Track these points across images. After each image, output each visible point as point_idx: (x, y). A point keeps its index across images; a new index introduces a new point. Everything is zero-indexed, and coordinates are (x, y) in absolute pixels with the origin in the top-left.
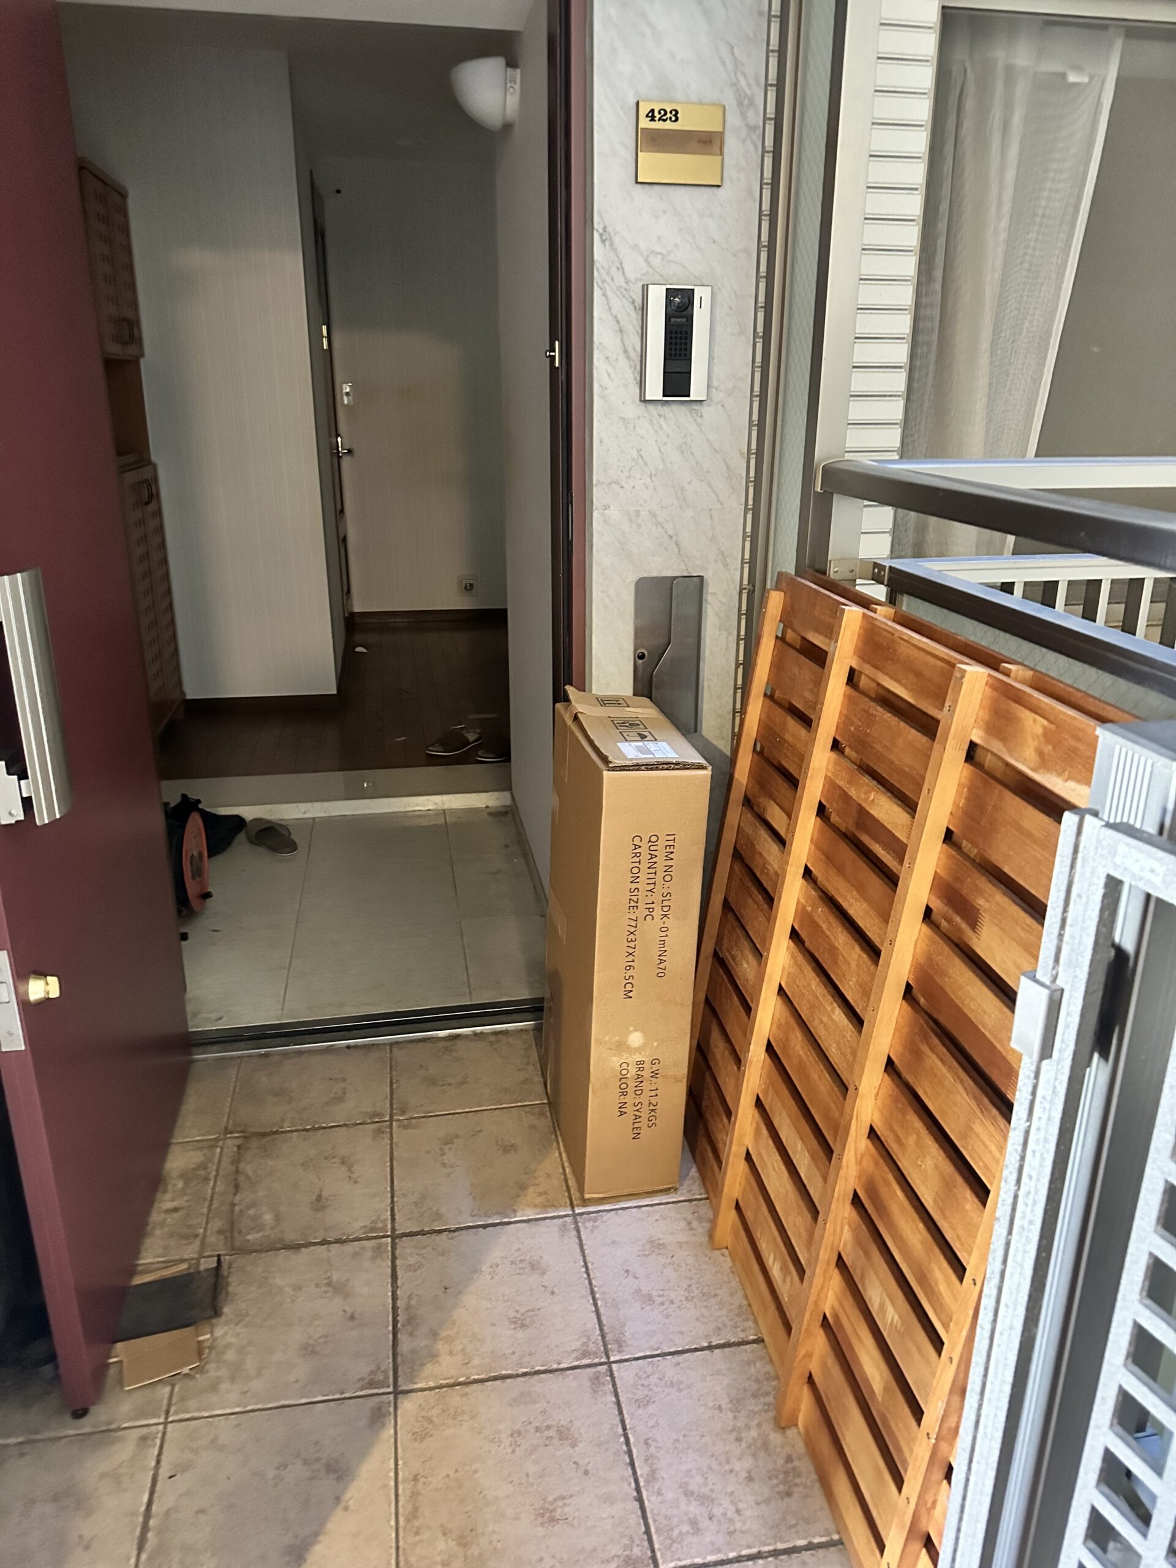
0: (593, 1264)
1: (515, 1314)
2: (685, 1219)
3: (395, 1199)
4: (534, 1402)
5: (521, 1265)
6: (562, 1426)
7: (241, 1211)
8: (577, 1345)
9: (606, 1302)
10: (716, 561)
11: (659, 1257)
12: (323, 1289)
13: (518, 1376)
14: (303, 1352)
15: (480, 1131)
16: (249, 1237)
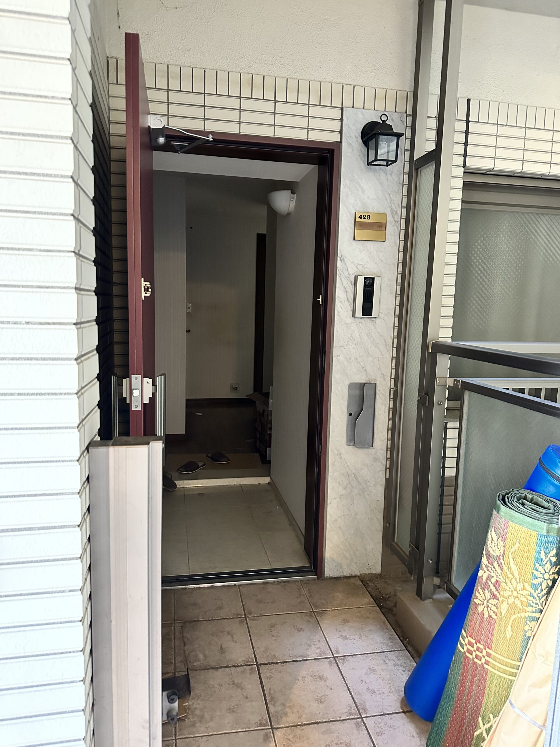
0: (346, 677)
1: (316, 697)
2: (382, 659)
3: (255, 650)
4: (332, 733)
5: (315, 677)
6: (347, 743)
7: (189, 653)
8: (347, 710)
9: (355, 693)
10: (381, 377)
11: (375, 675)
12: (232, 686)
13: (323, 722)
14: (229, 711)
15: (285, 622)
16: (195, 664)
